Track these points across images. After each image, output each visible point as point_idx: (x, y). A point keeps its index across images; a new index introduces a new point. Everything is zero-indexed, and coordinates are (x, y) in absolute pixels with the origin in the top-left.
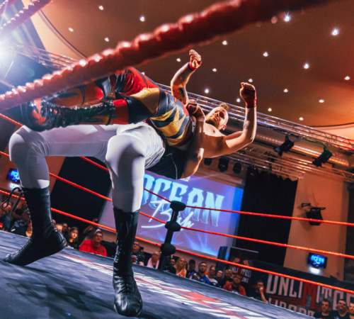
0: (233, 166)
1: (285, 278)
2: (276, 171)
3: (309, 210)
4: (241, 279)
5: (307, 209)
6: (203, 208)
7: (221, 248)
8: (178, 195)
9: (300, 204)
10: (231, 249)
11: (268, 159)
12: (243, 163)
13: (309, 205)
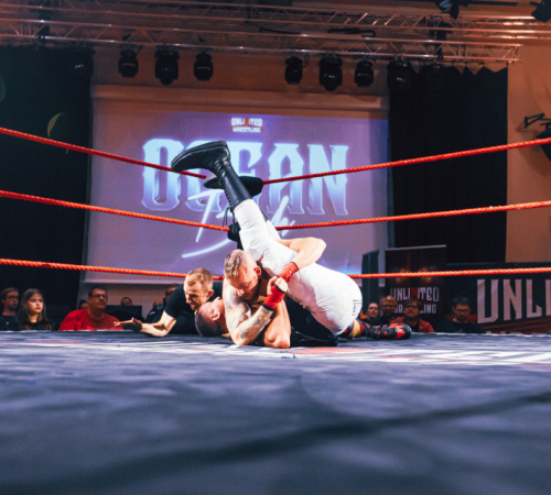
0: (352, 72)
1: (512, 277)
2: (454, 57)
3: (543, 128)
4: (421, 308)
5: (538, 127)
6: (307, 177)
7: (365, 257)
8: (244, 167)
9: (522, 120)
10: (387, 253)
11: (431, 35)
12: (375, 58)
13: (541, 117)
